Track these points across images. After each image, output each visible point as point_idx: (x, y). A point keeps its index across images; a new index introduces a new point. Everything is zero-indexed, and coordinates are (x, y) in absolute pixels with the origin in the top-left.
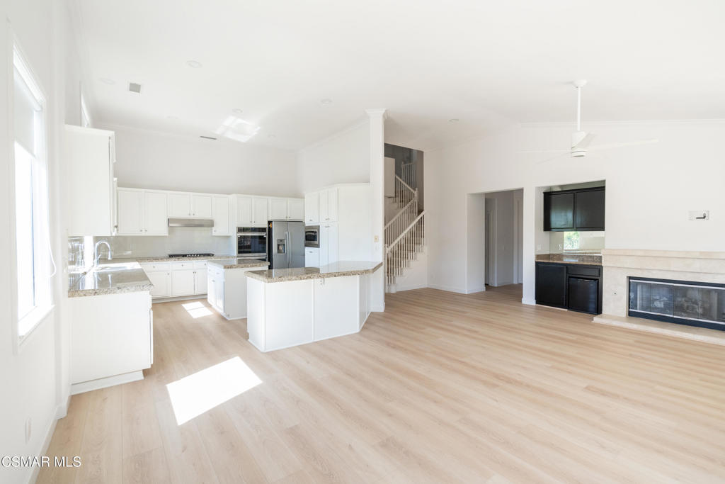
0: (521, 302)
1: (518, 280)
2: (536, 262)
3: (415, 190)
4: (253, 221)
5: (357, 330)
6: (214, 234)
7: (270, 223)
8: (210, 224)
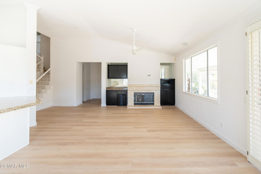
0: (101, 106)
1: (92, 97)
2: (106, 90)
3: (42, 57)
5: (28, 143)
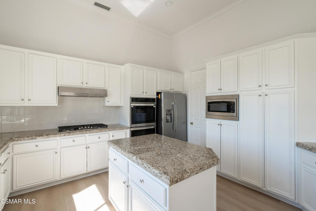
4: (145, 92)
6: (107, 104)
7: (158, 93)
8: (102, 94)
